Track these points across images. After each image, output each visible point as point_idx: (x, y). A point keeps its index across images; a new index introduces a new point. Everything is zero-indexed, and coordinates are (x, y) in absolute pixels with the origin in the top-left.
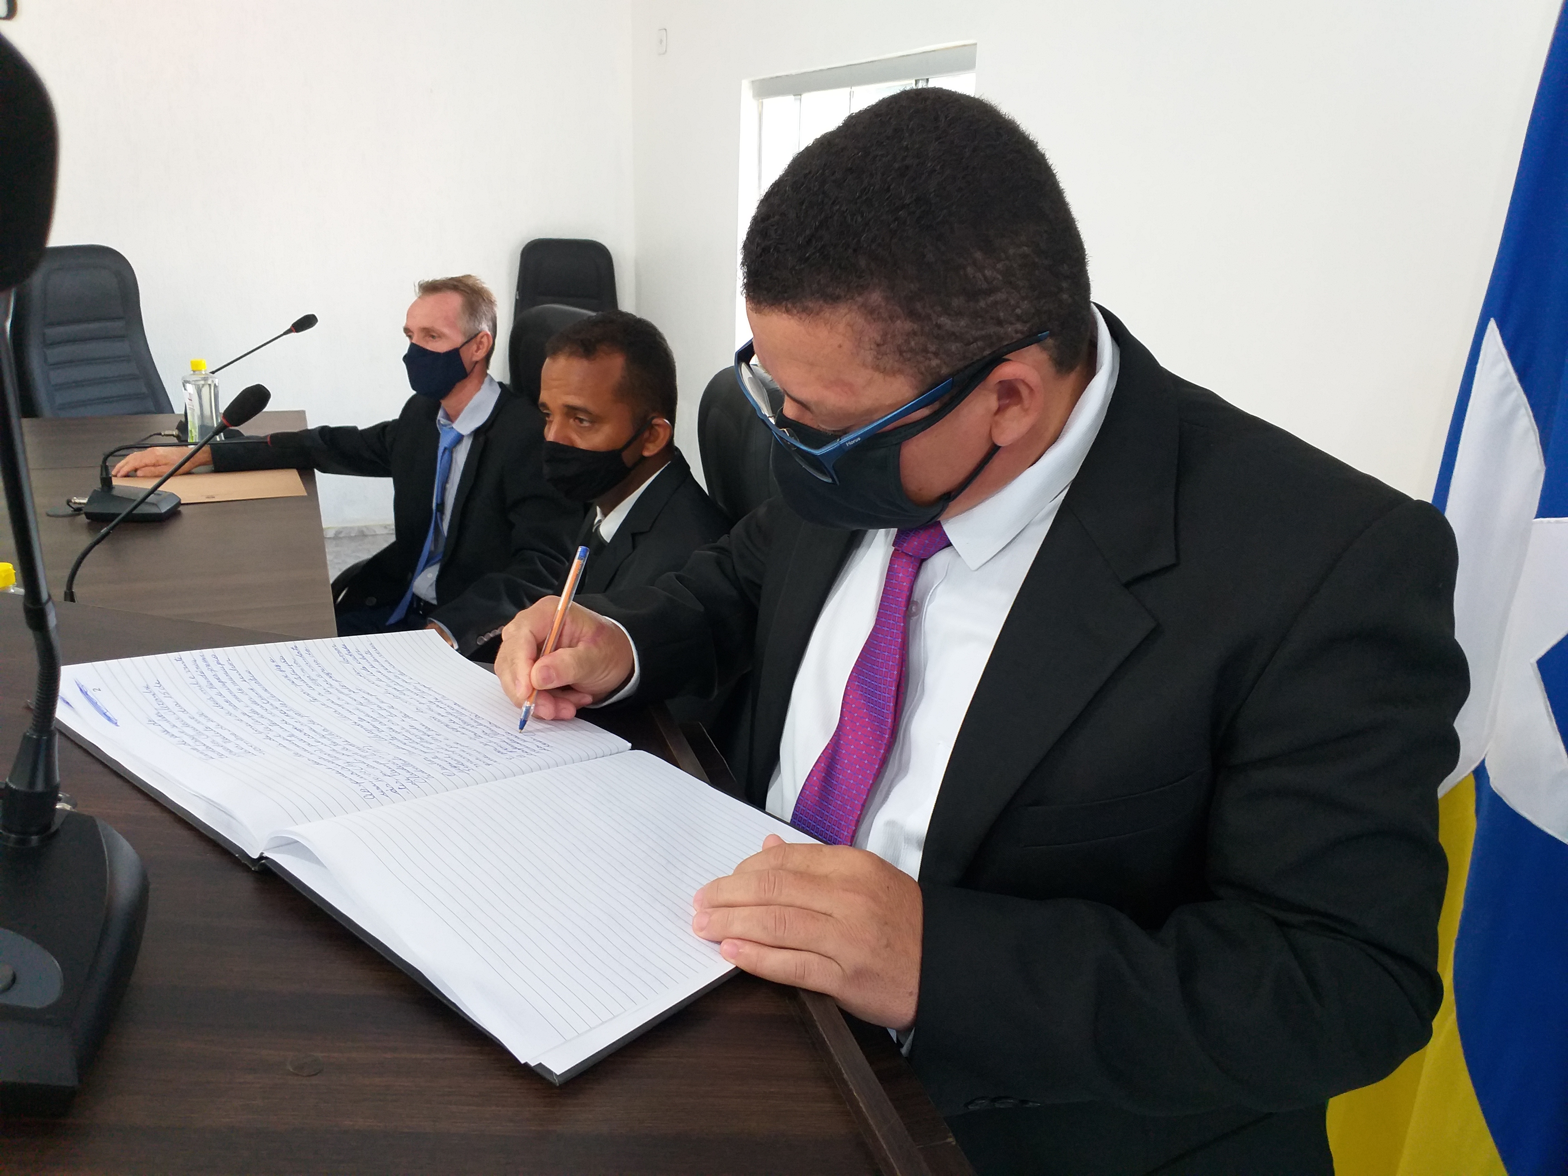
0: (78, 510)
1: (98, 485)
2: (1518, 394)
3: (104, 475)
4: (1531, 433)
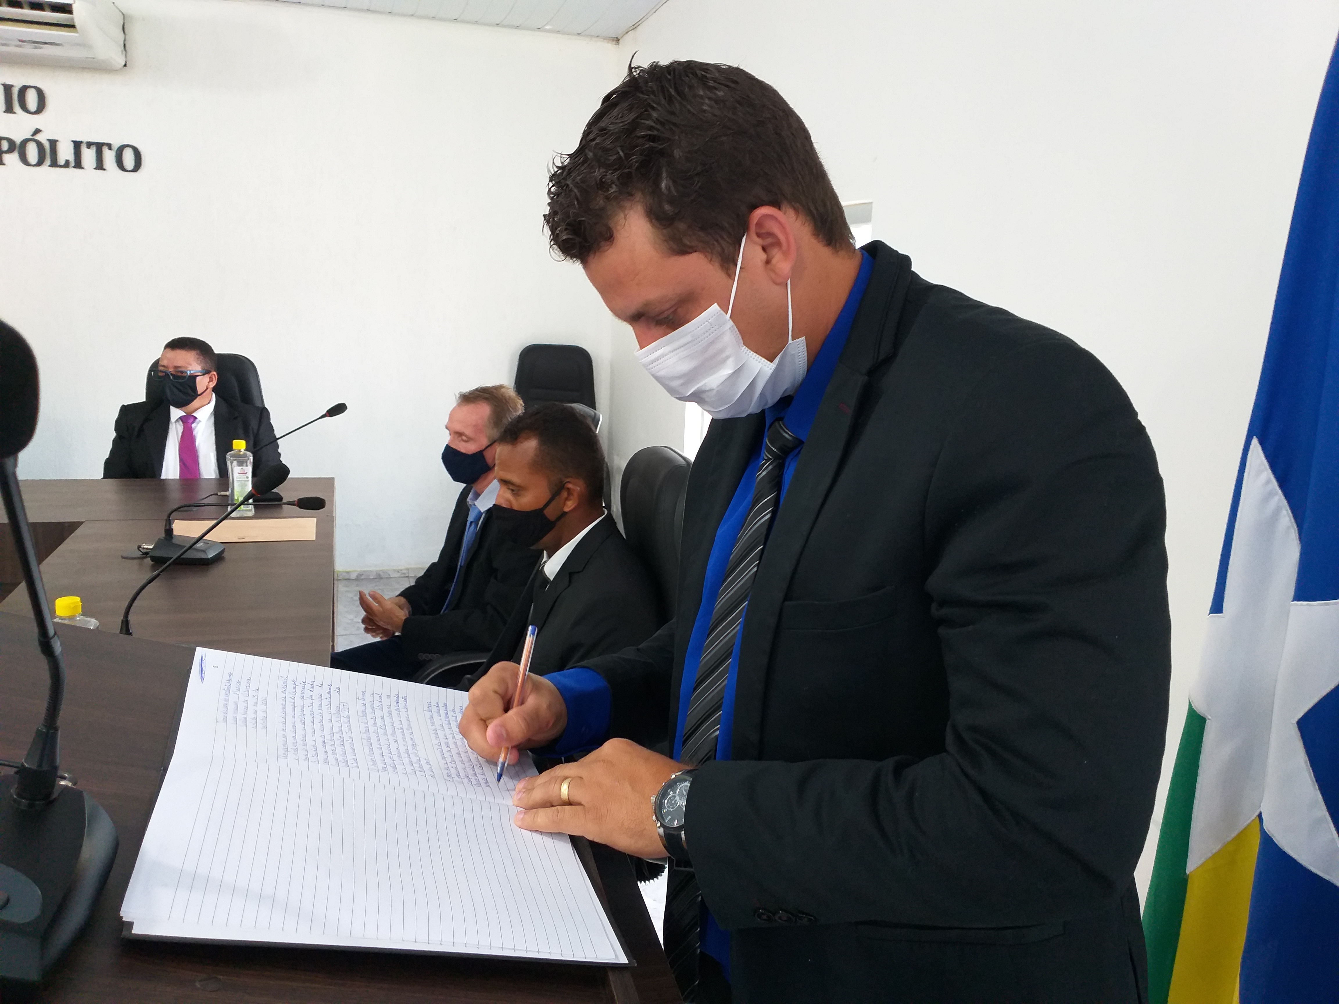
0: (146, 554)
1: (163, 535)
2: (1279, 498)
3: (168, 528)
4: (1292, 530)
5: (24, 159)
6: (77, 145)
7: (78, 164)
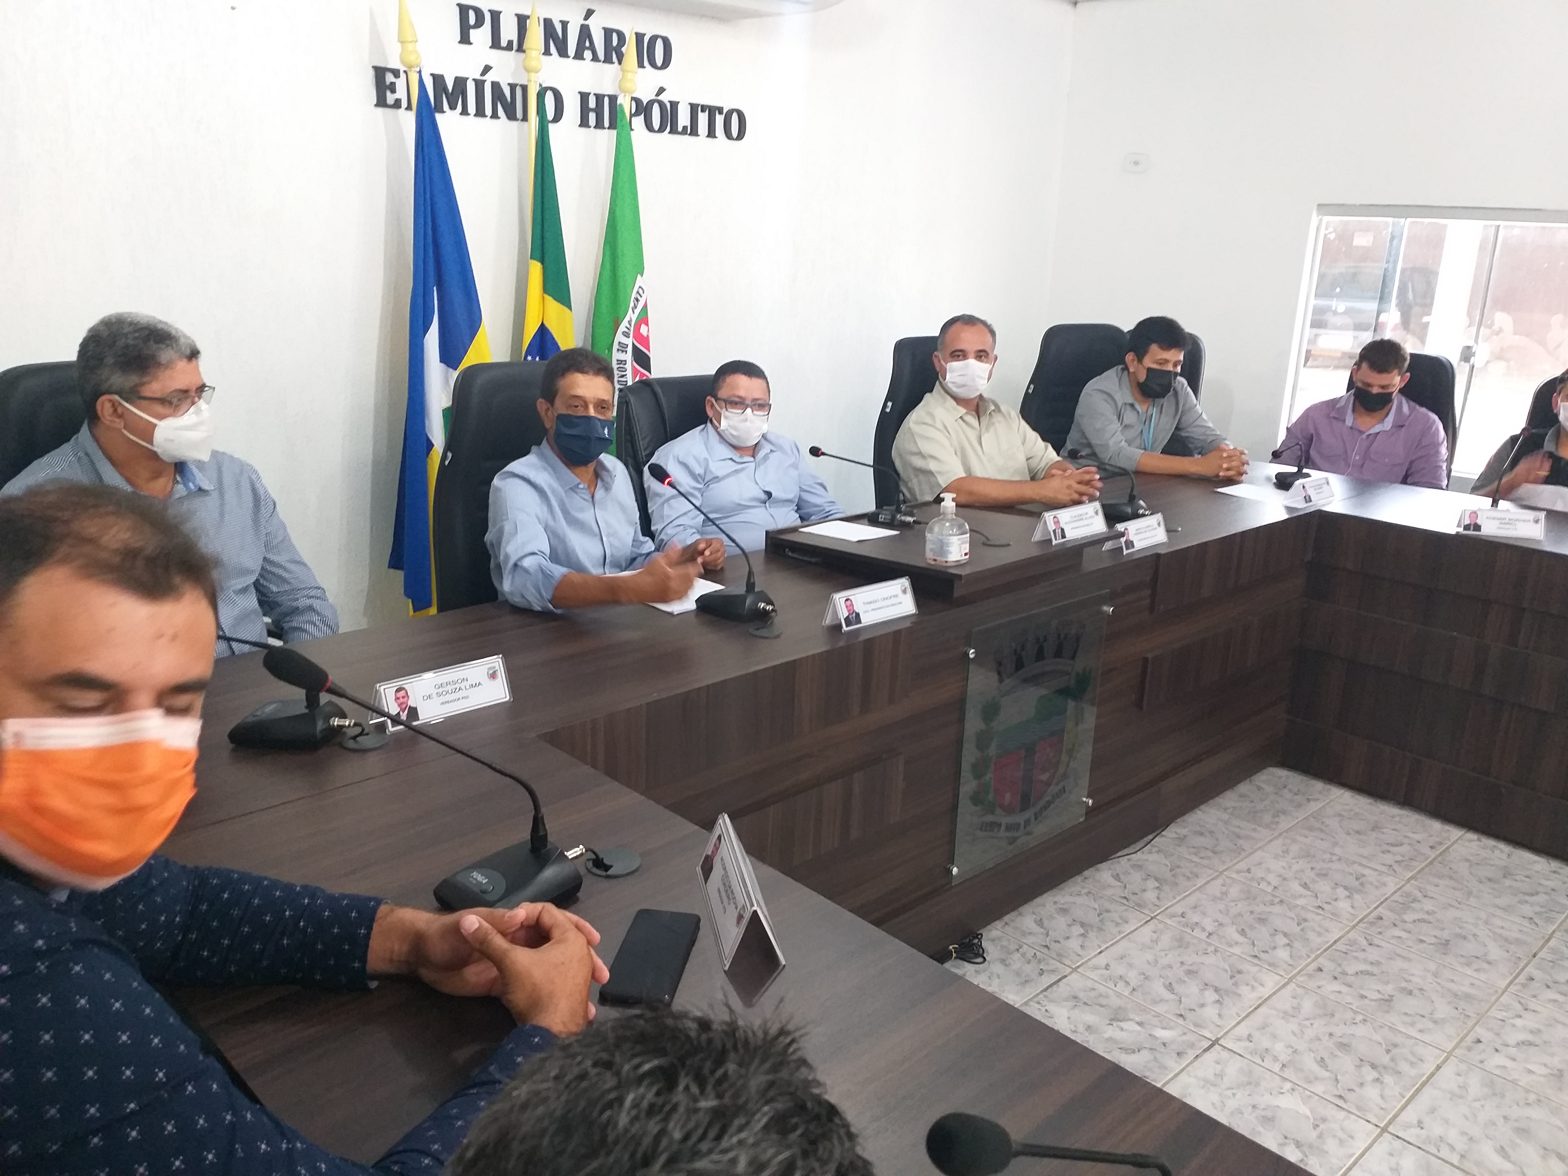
5: (649, 127)
6: (694, 109)
7: (694, 132)
